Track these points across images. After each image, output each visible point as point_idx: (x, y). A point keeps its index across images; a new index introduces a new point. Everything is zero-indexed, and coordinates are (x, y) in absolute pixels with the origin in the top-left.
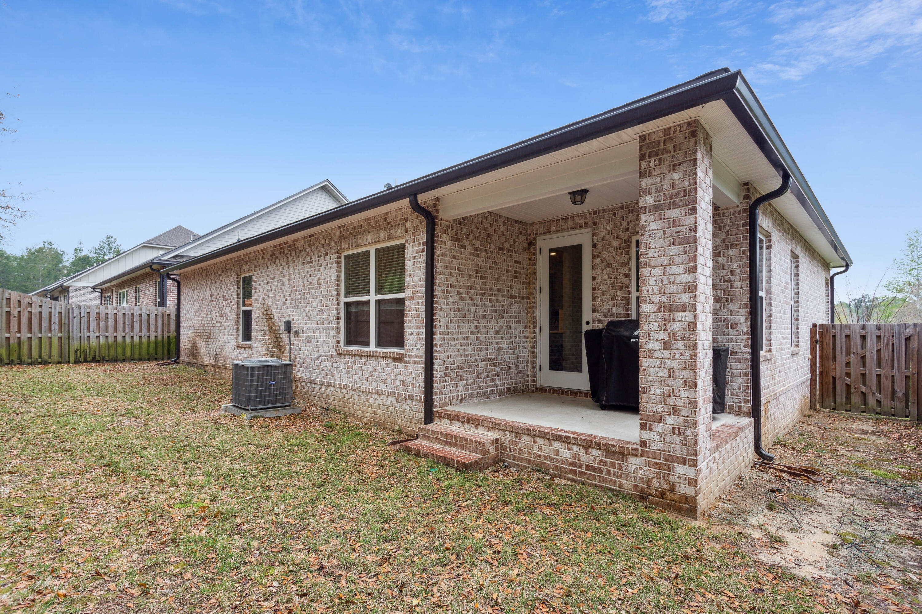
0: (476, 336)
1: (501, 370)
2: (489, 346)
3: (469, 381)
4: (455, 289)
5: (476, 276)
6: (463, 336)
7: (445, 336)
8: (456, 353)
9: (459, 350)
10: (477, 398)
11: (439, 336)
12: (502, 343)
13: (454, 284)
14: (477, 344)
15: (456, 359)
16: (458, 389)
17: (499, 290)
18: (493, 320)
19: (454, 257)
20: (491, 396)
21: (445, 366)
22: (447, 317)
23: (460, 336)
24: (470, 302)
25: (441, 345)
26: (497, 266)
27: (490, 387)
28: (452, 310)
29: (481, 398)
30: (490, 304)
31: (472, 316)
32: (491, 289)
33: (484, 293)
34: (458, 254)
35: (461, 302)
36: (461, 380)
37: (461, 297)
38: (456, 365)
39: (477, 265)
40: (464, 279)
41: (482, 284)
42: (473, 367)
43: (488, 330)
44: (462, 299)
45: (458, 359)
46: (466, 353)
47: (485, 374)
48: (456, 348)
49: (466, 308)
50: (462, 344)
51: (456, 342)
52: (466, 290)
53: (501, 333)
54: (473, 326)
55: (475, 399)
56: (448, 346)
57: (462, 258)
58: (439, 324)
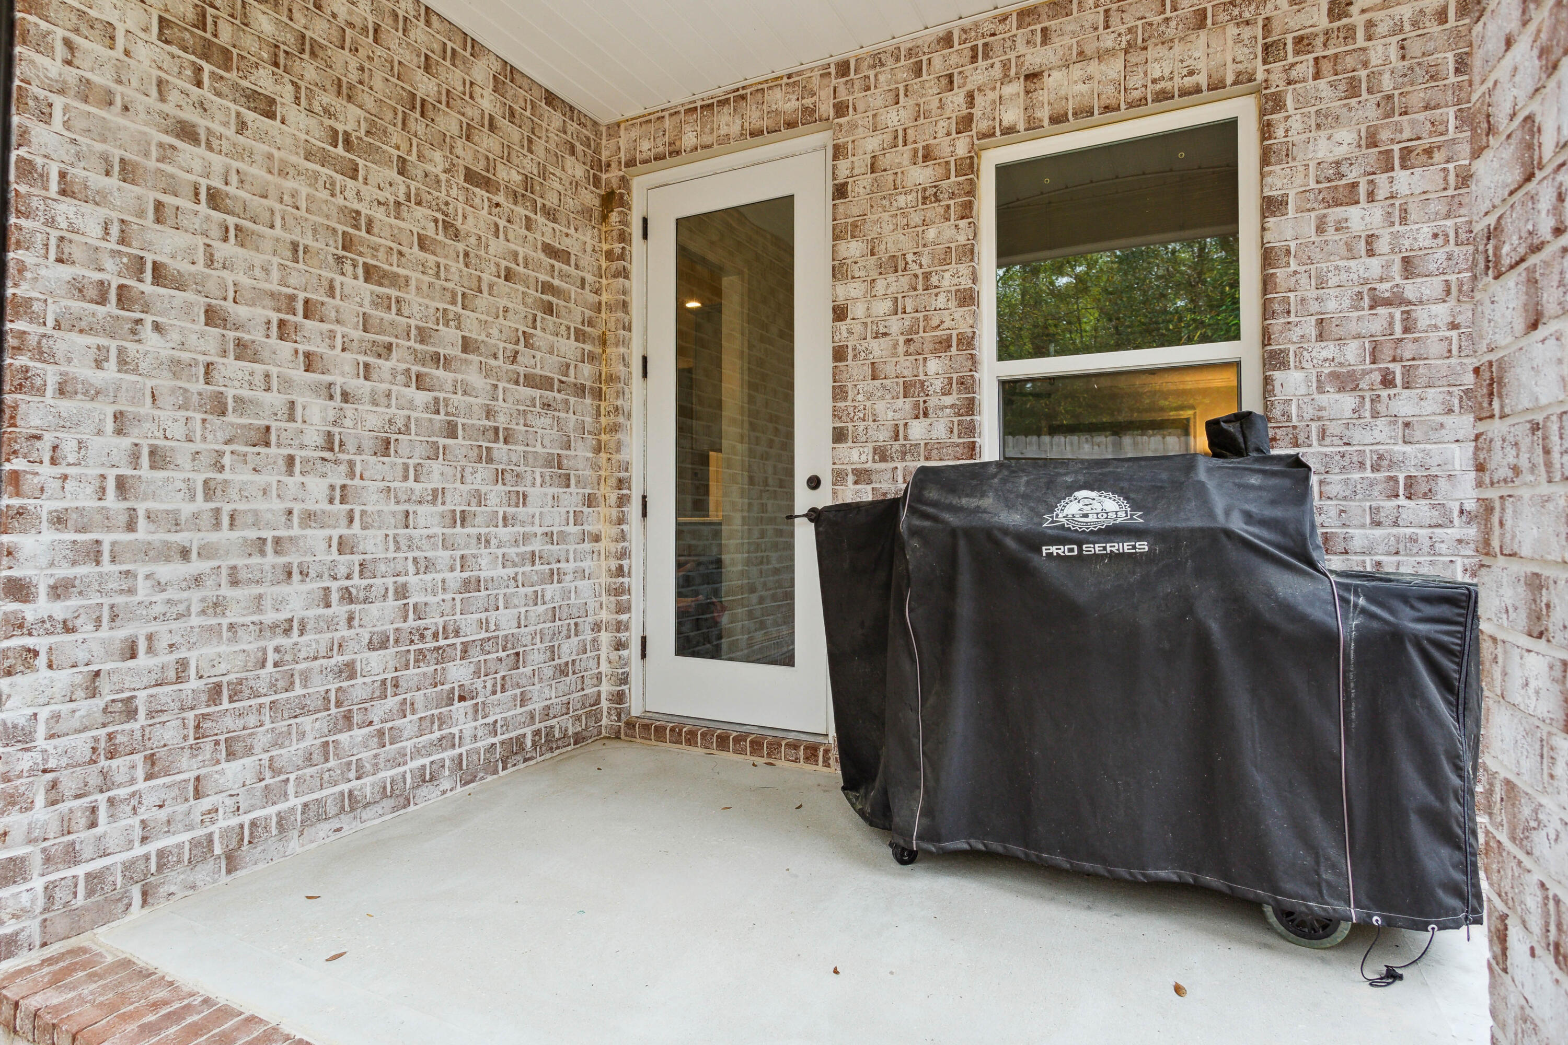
0: (335, 534)
1: (477, 674)
2: (412, 579)
3: (292, 751)
4: (189, 296)
5: (339, 260)
6: (252, 534)
7: (107, 539)
8: (195, 621)
9: (218, 606)
10: (345, 821)
11: (49, 535)
12: (484, 562)
13: (184, 266)
14: (342, 571)
15: (193, 657)
16: (206, 804)
17: (467, 345)
18: (436, 466)
19: (187, 132)
20: (424, 791)
21: (98, 703)
22: (119, 432)
23: (225, 535)
24: (298, 374)
25: (59, 590)
26: (461, 247)
27: (417, 752)
28: (166, 400)
29: (367, 814)
30: (422, 398)
31: (313, 437)
32: (423, 336)
33: (389, 347)
34: (217, 128)
35: (231, 367)
36: (231, 755)
37: (239, 343)
38: (194, 683)
39: (342, 210)
40: (258, 259)
41: (375, 305)
42: (316, 679)
43: (411, 508)
44: (243, 350)
45: (210, 650)
46: (270, 617)
47: (392, 702)
48: (195, 596)
49: (275, 399)
50: (243, 575)
51: (196, 566)
52: (275, 317)
53: (478, 520)
54: (317, 487)
55: (324, 828)
56: (131, 591)
57: (240, 153)
58: (46, 470)
